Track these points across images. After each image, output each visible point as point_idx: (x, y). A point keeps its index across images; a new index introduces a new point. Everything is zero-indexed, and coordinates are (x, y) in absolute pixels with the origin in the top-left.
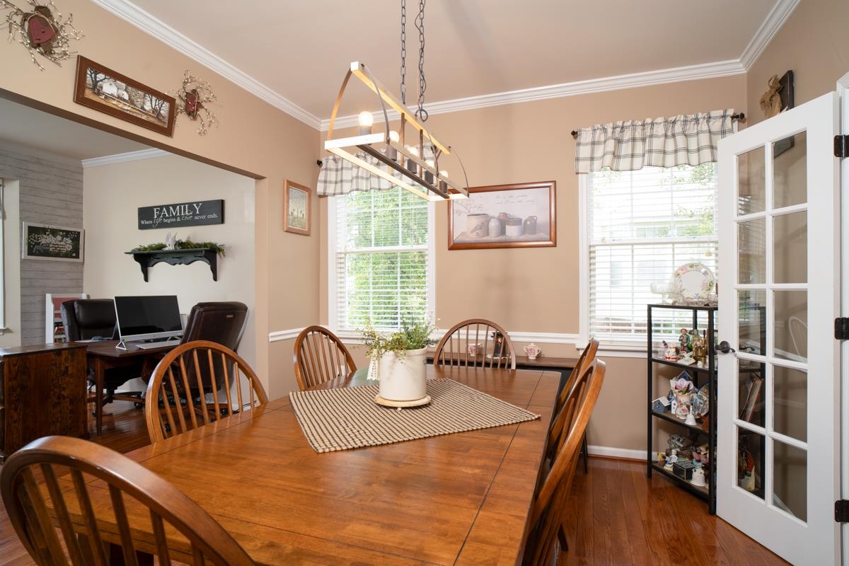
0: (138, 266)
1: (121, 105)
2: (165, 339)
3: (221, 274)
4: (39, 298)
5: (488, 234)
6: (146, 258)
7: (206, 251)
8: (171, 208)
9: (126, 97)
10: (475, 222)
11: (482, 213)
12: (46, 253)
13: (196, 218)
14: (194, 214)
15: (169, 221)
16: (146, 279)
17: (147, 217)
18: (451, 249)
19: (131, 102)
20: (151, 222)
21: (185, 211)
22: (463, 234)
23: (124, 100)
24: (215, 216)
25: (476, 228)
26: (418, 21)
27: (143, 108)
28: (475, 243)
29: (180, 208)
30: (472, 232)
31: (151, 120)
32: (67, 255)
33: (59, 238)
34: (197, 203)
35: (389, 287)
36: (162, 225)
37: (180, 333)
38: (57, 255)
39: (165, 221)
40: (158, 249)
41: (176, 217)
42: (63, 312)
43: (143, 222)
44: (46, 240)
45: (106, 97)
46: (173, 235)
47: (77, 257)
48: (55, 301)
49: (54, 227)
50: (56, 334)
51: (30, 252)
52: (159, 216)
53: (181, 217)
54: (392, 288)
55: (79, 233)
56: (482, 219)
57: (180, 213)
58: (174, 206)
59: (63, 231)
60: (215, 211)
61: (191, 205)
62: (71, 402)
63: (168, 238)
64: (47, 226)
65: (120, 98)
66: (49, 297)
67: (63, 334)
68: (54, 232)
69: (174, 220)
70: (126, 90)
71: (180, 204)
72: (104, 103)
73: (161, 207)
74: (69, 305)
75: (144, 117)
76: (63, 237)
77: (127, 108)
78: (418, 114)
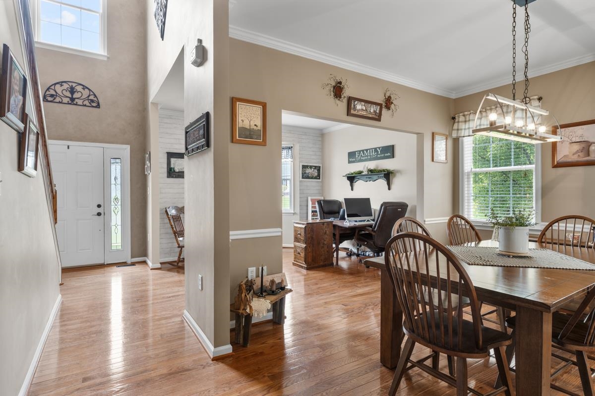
0: (348, 182)
1: (363, 113)
2: (364, 221)
3: (393, 187)
4: (306, 199)
5: (589, 155)
6: (352, 179)
7: (384, 174)
8: (365, 151)
9: (364, 109)
10: (576, 147)
11: (583, 140)
12: (308, 177)
13: (379, 156)
14: (377, 154)
15: (364, 158)
16: (352, 190)
17: (352, 156)
18: (555, 167)
19: (366, 110)
20: (354, 160)
21: (372, 152)
22: (565, 156)
23: (364, 110)
24: (389, 154)
25: (577, 152)
26: (524, 48)
27: (370, 112)
28: (577, 162)
29: (370, 151)
30: (573, 155)
31: (373, 116)
32: (316, 178)
33: (313, 170)
34: (379, 148)
35: (502, 194)
36: (361, 161)
37: (372, 218)
38: (312, 178)
39: (362, 158)
40: (359, 174)
41: (368, 156)
42: (317, 205)
43: (350, 160)
44: (308, 171)
45: (358, 111)
46: (367, 166)
47: (319, 179)
48: (312, 200)
49: (310, 165)
50: (313, 216)
51: (303, 178)
52: (358, 156)
53: (370, 156)
54: (506, 194)
55: (320, 167)
56: (583, 145)
57: (370, 154)
58: (367, 150)
59: (314, 166)
60: (389, 151)
61: (375, 149)
62: (328, 248)
63: (364, 168)
64: (308, 164)
65: (362, 110)
66: (309, 198)
67: (317, 216)
68: (311, 167)
69: (366, 158)
70: (364, 106)
71: (370, 149)
72: (357, 114)
73: (360, 151)
74: (319, 202)
75: (371, 116)
76: (314, 169)
77: (364, 113)
78: (524, 100)
